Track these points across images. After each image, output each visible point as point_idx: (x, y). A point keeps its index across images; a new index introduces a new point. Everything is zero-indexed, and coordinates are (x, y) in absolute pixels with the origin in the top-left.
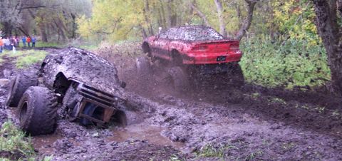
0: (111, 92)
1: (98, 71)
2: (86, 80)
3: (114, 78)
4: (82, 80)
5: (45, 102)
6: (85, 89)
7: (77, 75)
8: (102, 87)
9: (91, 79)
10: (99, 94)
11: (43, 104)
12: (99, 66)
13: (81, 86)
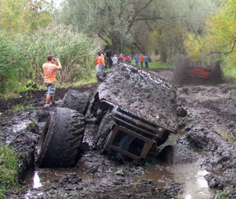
0: (153, 119)
1: (147, 94)
2: (124, 103)
3: (169, 104)
4: (118, 102)
5: (67, 127)
6: (120, 113)
7: (113, 97)
8: (141, 113)
9: (131, 102)
10: (137, 122)
11: (64, 129)
12: (151, 86)
13: (115, 111)
